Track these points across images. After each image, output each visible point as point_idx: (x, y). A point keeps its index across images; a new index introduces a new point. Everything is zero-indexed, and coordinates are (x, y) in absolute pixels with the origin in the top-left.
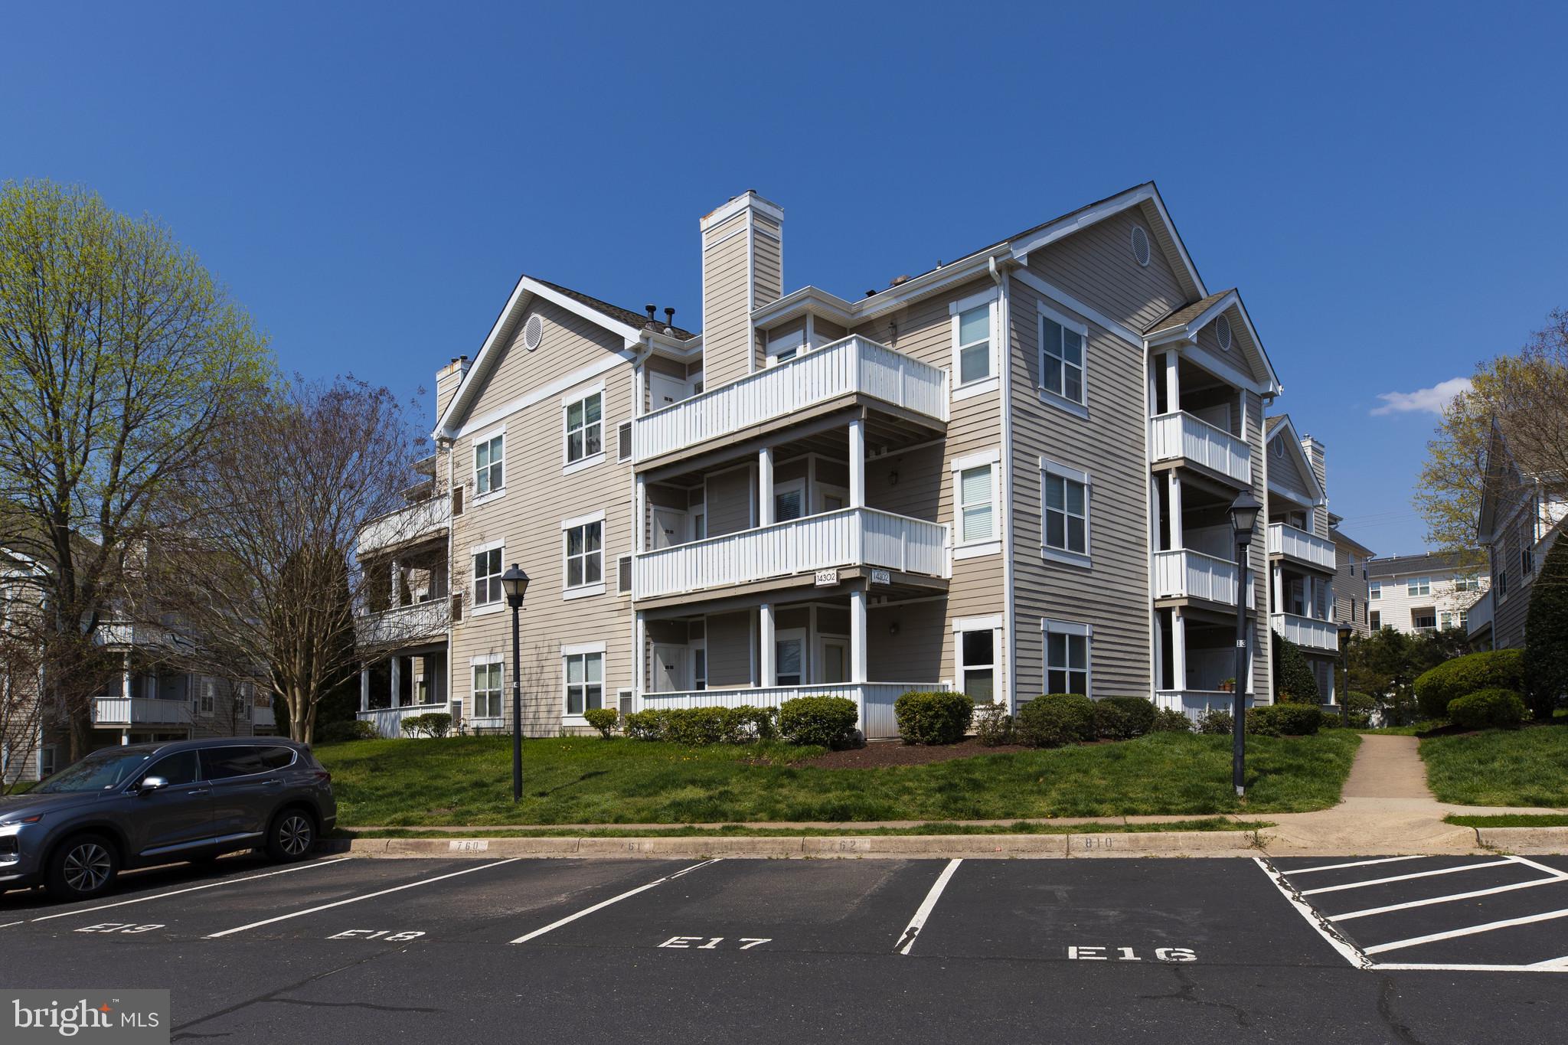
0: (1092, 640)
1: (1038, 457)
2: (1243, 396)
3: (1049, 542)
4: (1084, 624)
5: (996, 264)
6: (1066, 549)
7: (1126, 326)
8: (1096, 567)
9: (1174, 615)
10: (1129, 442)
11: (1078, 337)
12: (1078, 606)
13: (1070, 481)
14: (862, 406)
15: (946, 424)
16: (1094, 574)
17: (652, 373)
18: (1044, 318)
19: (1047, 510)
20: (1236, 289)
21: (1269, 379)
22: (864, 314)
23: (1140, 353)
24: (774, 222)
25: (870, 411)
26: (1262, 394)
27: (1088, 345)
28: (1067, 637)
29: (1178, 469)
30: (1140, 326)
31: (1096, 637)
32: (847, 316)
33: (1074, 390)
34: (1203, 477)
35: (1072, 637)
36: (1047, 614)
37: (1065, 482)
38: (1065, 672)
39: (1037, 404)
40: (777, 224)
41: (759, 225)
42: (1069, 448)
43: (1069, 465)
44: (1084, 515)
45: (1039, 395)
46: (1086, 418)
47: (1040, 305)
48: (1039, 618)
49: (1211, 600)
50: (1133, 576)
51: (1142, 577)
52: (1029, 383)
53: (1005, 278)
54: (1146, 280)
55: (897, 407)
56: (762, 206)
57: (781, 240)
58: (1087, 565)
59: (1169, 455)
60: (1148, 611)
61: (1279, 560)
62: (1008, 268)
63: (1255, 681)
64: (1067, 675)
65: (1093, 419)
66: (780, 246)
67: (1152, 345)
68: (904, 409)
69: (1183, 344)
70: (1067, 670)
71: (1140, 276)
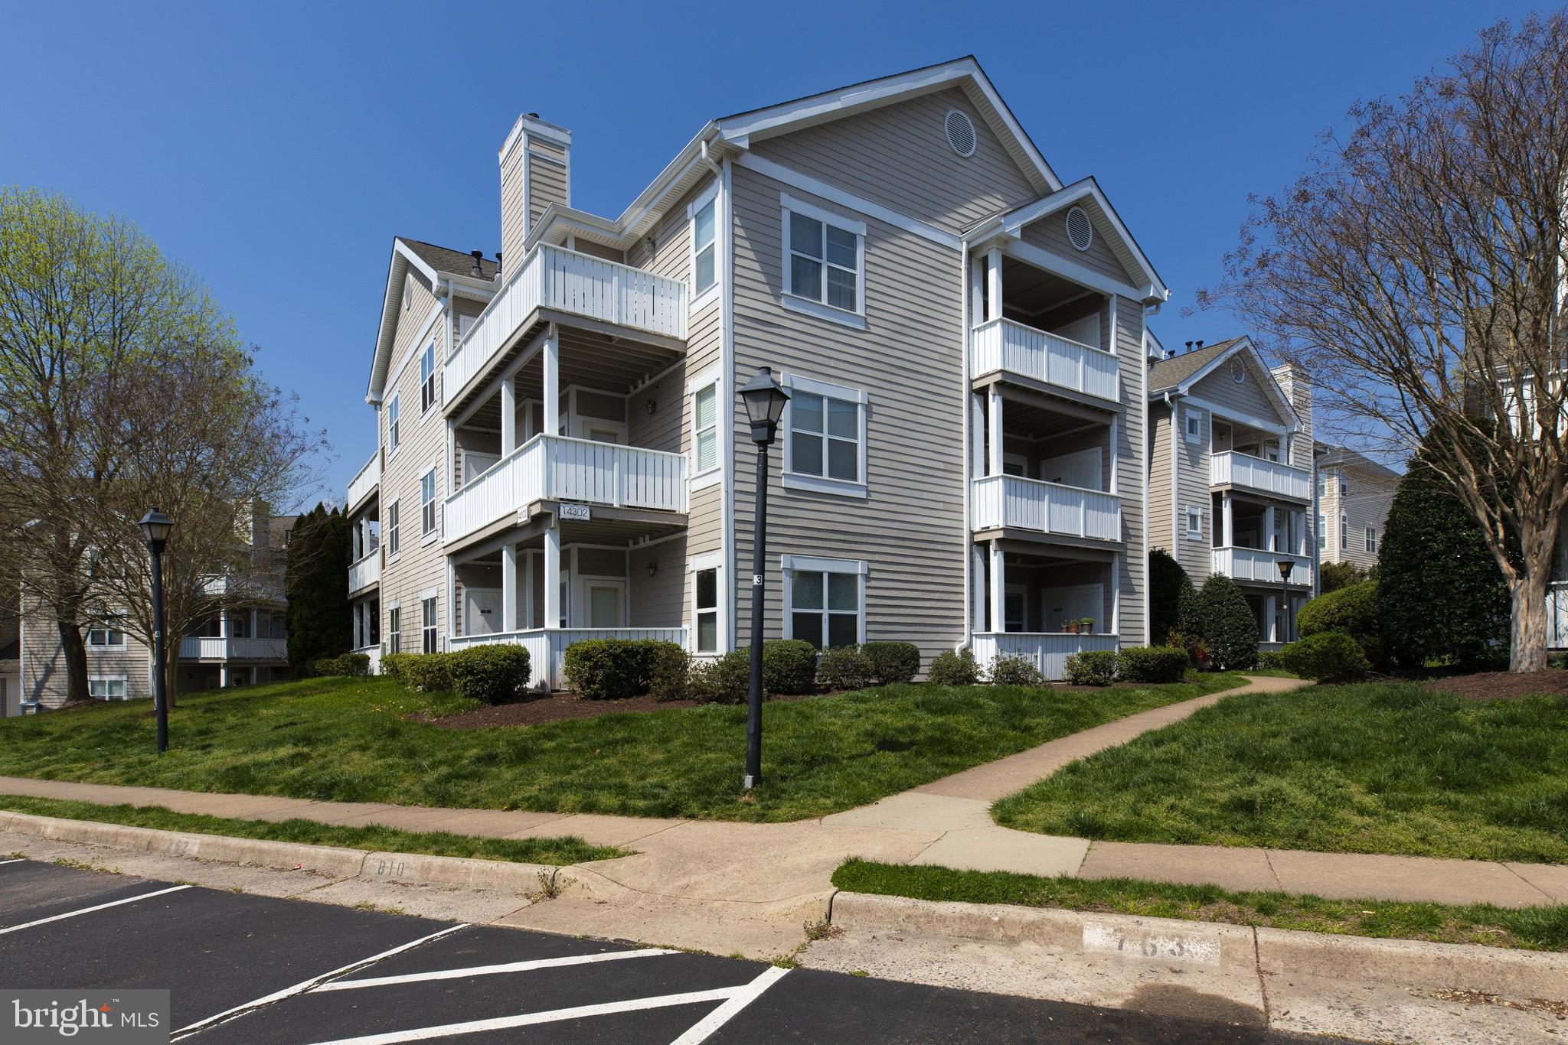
0: (867, 578)
1: (779, 373)
2: (1113, 303)
3: (795, 468)
4: (855, 560)
5: (709, 149)
6: (825, 476)
7: (935, 225)
8: (874, 496)
9: (992, 548)
10: (936, 356)
11: (851, 238)
12: (846, 541)
13: (831, 400)
14: (548, 323)
15: (686, 342)
16: (871, 505)
17: (462, 317)
18: (792, 213)
19: (794, 433)
20: (1092, 177)
21: (1149, 282)
22: (627, 232)
23: (956, 256)
24: (559, 147)
25: (561, 328)
26: (1144, 300)
27: (868, 244)
28: (826, 577)
29: (997, 384)
30: (958, 225)
31: (873, 575)
32: (612, 237)
33: (843, 295)
34: (1039, 394)
35: (831, 575)
36: (790, 550)
37: (825, 402)
38: (821, 615)
39: (780, 312)
40: (563, 149)
41: (536, 149)
42: (832, 363)
43: (832, 381)
44: (855, 437)
45: (783, 303)
46: (863, 328)
47: (785, 199)
48: (779, 554)
49: (1046, 531)
50: (941, 506)
51: (957, 508)
52: (766, 288)
53: (727, 167)
54: (968, 172)
55: (610, 324)
56: (538, 128)
57: (567, 164)
58: (862, 495)
59: (989, 369)
60: (962, 545)
61: (1227, 491)
62: (729, 154)
63: (1120, 620)
64: (825, 619)
65: (873, 329)
66: (567, 171)
67: (973, 245)
68: (619, 327)
69: (1005, 241)
70: (825, 612)
71: (959, 169)
